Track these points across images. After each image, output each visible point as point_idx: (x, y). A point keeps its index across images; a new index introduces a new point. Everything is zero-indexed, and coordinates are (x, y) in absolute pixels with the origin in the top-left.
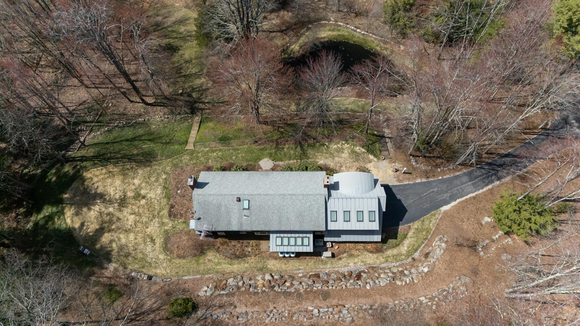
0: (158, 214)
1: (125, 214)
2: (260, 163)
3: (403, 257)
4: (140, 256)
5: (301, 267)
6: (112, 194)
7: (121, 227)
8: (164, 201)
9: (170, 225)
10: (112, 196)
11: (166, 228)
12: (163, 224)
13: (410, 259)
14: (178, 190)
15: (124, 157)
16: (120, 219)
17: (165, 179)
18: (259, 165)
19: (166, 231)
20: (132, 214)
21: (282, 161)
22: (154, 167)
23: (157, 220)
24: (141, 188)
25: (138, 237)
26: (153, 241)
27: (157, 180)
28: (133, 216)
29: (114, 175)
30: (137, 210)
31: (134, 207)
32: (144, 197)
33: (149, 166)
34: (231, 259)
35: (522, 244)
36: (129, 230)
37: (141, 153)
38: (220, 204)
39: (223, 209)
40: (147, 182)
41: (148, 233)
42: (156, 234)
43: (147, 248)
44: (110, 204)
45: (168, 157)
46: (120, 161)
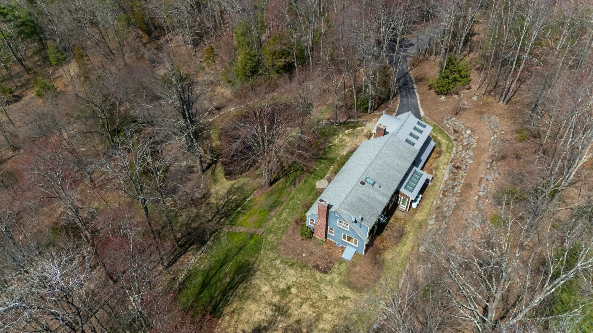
0: (317, 282)
1: (296, 313)
2: (317, 187)
3: (451, 144)
4: (355, 317)
5: (432, 200)
6: (262, 317)
7: (309, 323)
8: (307, 272)
9: (336, 276)
10: (265, 319)
11: (337, 281)
12: (331, 282)
13: (454, 142)
14: (302, 255)
15: (224, 293)
16: (300, 320)
17: (281, 262)
18: (319, 189)
19: (340, 282)
20: (301, 305)
21: (326, 174)
22: (261, 267)
23: (323, 285)
24: (277, 287)
25: (332, 310)
26: (344, 298)
27: (278, 270)
28: (304, 306)
29: (242, 308)
30: (299, 300)
31: (294, 301)
32: (289, 288)
33: (255, 271)
34: (399, 242)
35: (468, 91)
36: (317, 316)
37: (234, 274)
38: (358, 197)
39: (363, 198)
40: (274, 279)
41: (333, 299)
42: (338, 293)
43: (350, 306)
44: (274, 324)
45: (258, 251)
46: (228, 297)
